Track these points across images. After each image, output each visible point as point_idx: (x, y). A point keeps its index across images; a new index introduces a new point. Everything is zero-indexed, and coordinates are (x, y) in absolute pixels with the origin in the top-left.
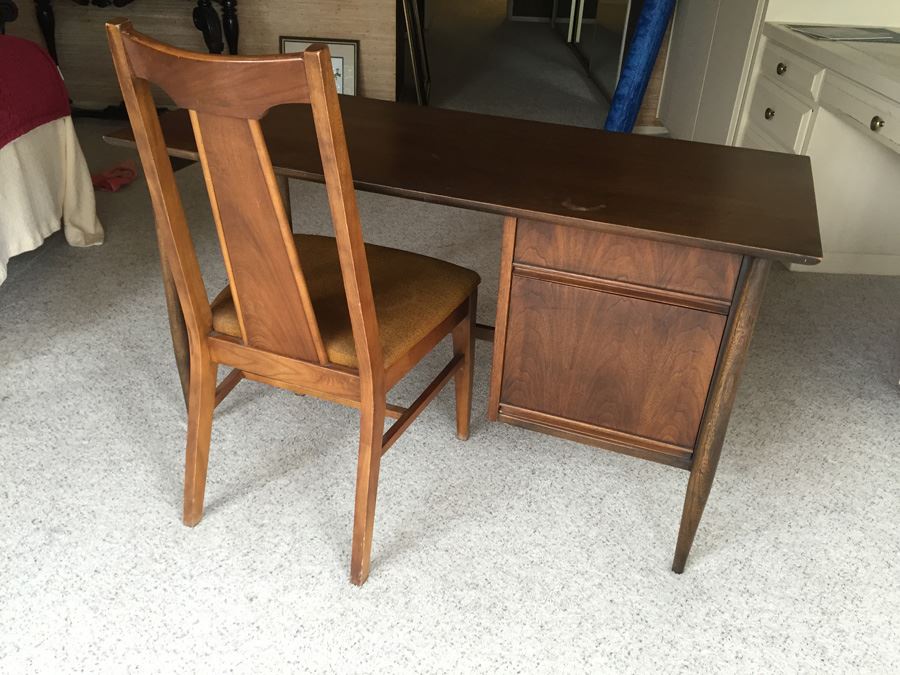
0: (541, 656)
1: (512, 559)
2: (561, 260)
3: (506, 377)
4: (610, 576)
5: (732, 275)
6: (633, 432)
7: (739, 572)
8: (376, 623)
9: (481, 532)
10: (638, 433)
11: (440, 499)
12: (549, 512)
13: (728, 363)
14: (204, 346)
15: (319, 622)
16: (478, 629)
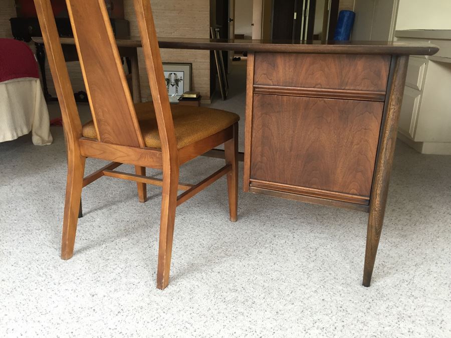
0: (276, 329)
1: (259, 277)
2: (281, 80)
3: (253, 161)
4: (322, 287)
5: (384, 74)
6: (331, 189)
7: (406, 286)
8: (169, 309)
9: (241, 264)
10: (335, 190)
11: (217, 248)
12: (284, 255)
13: (387, 132)
14: (76, 145)
15: (133, 308)
16: (236, 313)
